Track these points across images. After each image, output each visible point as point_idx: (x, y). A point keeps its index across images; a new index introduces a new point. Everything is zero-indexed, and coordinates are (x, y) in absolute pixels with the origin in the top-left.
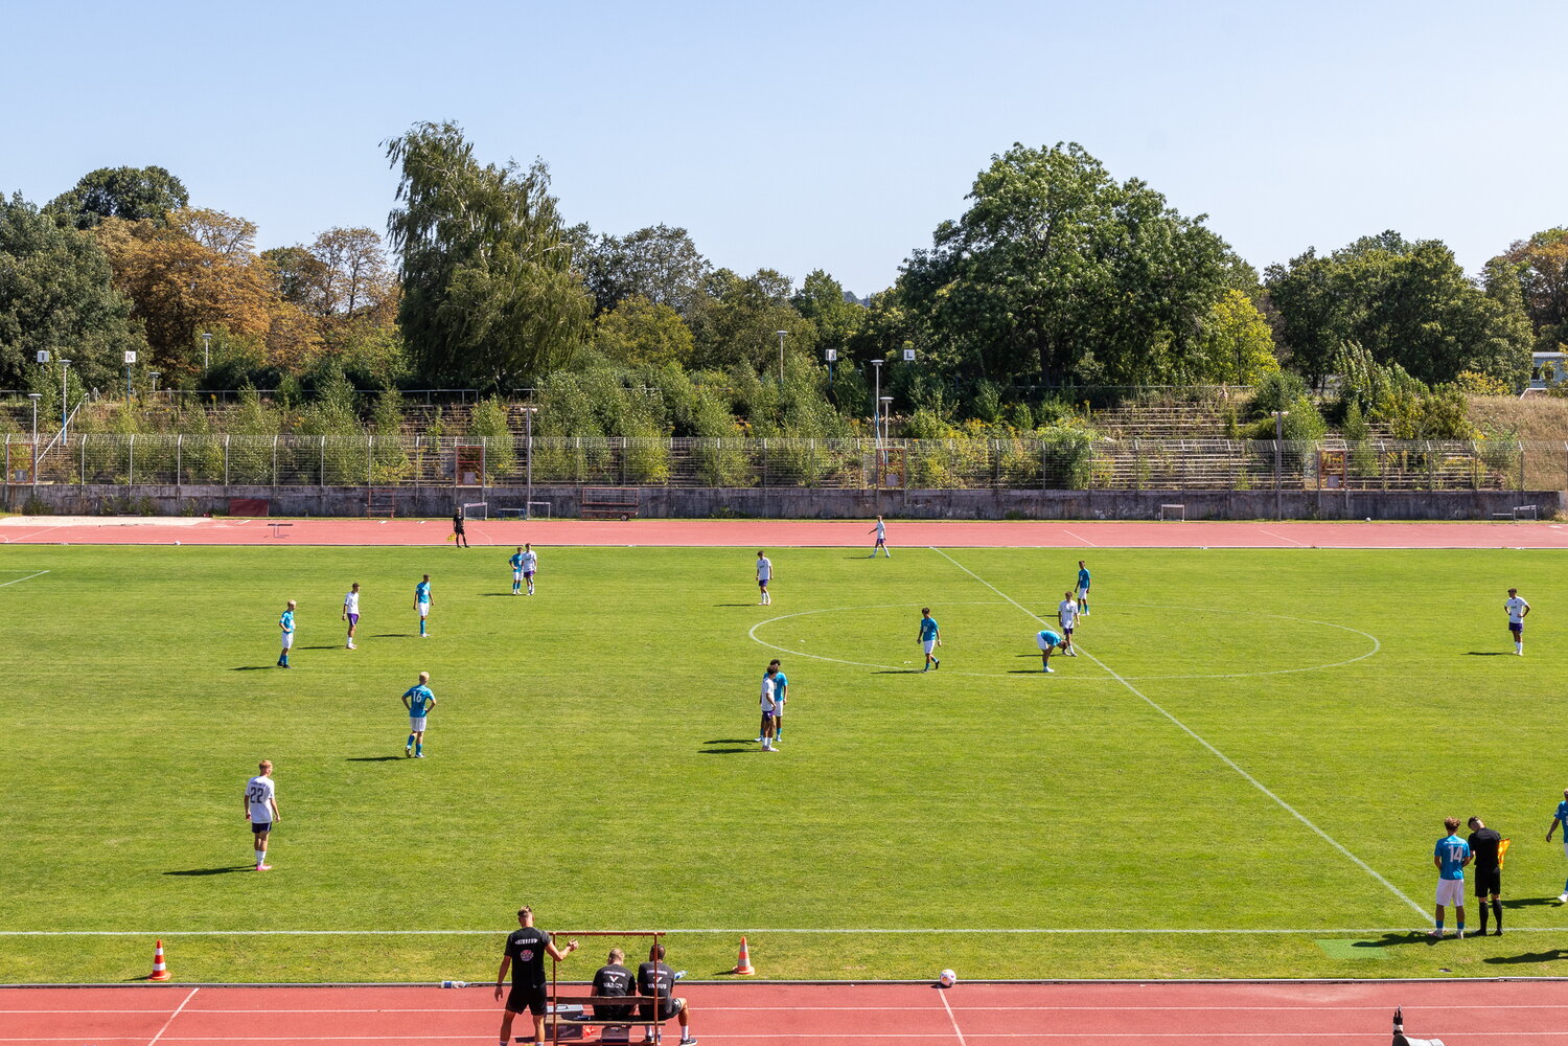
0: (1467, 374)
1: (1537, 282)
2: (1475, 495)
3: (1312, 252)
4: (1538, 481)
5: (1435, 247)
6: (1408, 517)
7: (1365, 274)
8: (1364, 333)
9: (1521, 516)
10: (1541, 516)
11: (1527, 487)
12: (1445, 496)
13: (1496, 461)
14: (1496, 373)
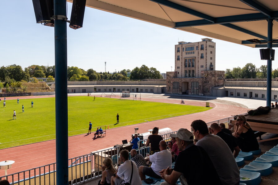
0: (22, 80)
1: (32, 71)
2: (22, 93)
3: (3, 66)
4: (29, 92)
5: (18, 66)
6: (14, 96)
7: (11, 69)
8: (10, 76)
9: (27, 95)
10: (29, 95)
11: (27, 92)
12: (18, 93)
13: (24, 90)
14: (26, 80)
